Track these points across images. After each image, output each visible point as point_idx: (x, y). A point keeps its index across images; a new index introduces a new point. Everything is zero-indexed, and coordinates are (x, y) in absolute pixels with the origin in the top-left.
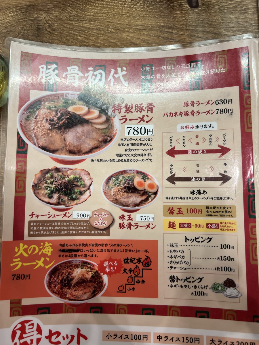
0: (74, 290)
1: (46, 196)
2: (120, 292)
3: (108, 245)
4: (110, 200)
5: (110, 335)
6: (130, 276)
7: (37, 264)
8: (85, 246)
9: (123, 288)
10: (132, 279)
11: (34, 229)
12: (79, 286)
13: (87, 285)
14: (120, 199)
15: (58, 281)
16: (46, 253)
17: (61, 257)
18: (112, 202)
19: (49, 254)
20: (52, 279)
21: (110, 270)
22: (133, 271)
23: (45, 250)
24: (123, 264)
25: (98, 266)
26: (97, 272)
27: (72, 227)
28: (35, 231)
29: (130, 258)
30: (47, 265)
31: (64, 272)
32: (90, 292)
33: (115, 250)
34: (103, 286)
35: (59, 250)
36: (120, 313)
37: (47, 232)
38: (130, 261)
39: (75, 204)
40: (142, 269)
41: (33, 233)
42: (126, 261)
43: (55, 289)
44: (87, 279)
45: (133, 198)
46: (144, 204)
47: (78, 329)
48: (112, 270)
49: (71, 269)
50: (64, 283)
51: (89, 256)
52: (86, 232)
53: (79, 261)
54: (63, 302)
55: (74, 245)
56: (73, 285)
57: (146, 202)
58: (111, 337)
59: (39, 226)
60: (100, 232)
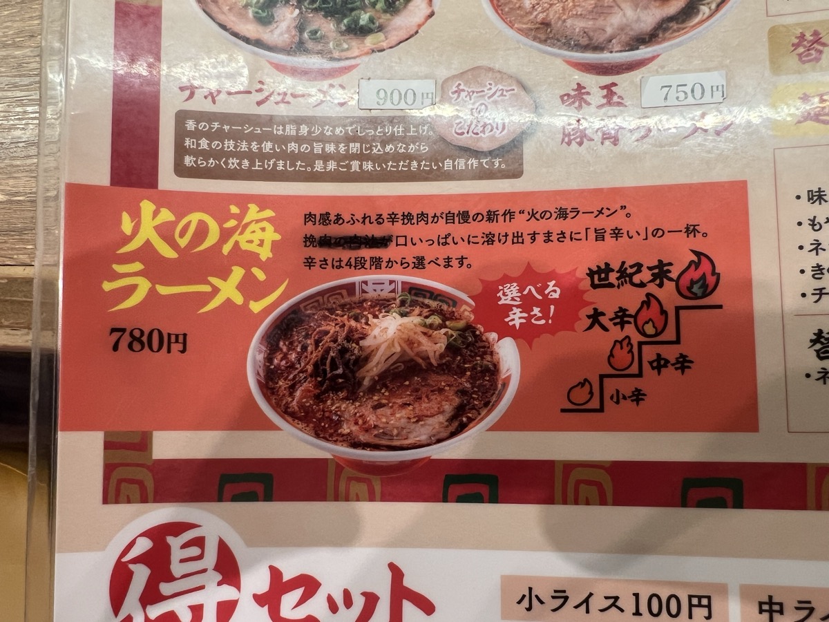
0: (370, 404)
1: (247, 13)
2: (579, 409)
3: (517, 214)
4: (520, 30)
5: (537, 596)
6: (621, 342)
7: (216, 290)
8: (415, 221)
9: (591, 393)
10: (631, 351)
11: (198, 145)
12: (391, 386)
13: (428, 385)
14: (564, 21)
15: (303, 364)
16: (253, 248)
17: (316, 268)
18: (527, 36)
19: (265, 253)
20: (279, 357)
21: (529, 318)
22: (632, 320)
23: (247, 235)
24: (584, 292)
25: (472, 303)
26: (469, 328)
27: (358, 145)
28: (206, 154)
29: (616, 266)
30: (257, 300)
31: (328, 328)
32: (441, 412)
33: (548, 234)
34: (500, 386)
35: (306, 238)
36: (576, 503)
37: (252, 164)
38: (618, 279)
39: (366, 50)
40: (678, 309)
41: (196, 162)
42: (600, 279)
43: (290, 399)
44: (426, 358)
45: (621, 13)
46: (675, 31)
47: (393, 567)
48: (539, 319)
49: (357, 319)
50: (329, 375)
51: (435, 262)
52: (419, 165)
53: (393, 286)
54: (328, 456)
55: (367, 220)
56: (366, 382)
57: (683, 22)
58: (542, 602)
59: (220, 135)
60: (481, 164)
